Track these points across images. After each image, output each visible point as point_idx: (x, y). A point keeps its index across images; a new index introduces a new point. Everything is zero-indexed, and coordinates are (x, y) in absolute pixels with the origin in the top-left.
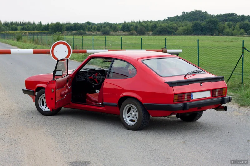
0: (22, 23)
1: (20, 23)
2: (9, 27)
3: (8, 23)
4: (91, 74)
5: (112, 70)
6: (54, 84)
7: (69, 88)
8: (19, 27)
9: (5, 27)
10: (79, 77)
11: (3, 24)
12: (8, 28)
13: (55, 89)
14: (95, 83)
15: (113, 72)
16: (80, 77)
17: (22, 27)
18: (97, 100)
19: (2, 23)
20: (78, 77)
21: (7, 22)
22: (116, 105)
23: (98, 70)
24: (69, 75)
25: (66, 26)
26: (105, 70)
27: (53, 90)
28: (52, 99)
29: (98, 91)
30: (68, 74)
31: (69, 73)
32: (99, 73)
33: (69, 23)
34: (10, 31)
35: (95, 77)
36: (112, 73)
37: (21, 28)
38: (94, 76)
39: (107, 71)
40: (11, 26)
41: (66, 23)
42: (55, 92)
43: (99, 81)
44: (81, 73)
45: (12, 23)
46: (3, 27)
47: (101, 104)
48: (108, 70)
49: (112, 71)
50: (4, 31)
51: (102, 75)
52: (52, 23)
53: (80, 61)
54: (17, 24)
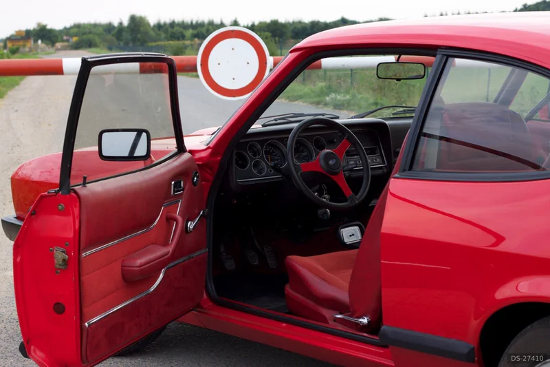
0: (194, 22)
1: (192, 23)
2: (166, 31)
3: (165, 24)
4: (312, 147)
5: (433, 127)
6: (65, 213)
7: (191, 225)
8: (189, 33)
9: (159, 32)
10: (250, 164)
11: (154, 26)
12: (163, 35)
13: (76, 246)
14: (337, 194)
15: (441, 138)
16: (256, 165)
17: (195, 32)
18: (344, 296)
19: (152, 24)
20: (242, 162)
21: (162, 22)
22: (466, 351)
23: (350, 126)
24: (186, 156)
25: (293, 27)
26: (387, 122)
27: (59, 255)
28: (59, 309)
29: (350, 234)
30: (181, 148)
31: (189, 143)
32: (354, 143)
33: (300, 22)
34: (168, 40)
35: (331, 162)
36: (437, 141)
37: (192, 34)
38: (328, 157)
39: (402, 130)
40: (170, 30)
41: (294, 22)
42: (75, 263)
43: (355, 183)
44: (262, 143)
45: (173, 24)
46: (152, 33)
47: (365, 320)
48: (411, 121)
49: (437, 133)
50: (155, 41)
51: (372, 152)
52: (261, 23)
53: (312, 103)
54: (184, 26)
